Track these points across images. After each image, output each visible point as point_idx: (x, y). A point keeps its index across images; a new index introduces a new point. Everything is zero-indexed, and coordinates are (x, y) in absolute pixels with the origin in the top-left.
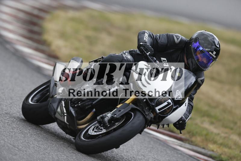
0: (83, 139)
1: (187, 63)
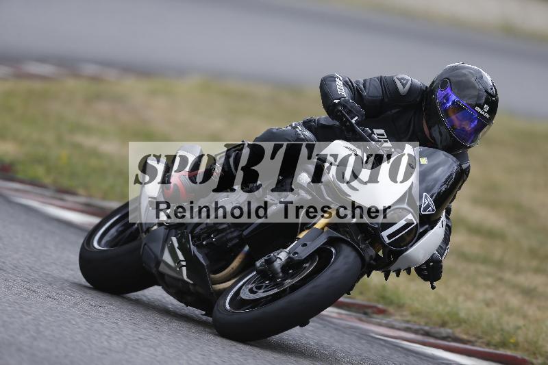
1: (431, 134)
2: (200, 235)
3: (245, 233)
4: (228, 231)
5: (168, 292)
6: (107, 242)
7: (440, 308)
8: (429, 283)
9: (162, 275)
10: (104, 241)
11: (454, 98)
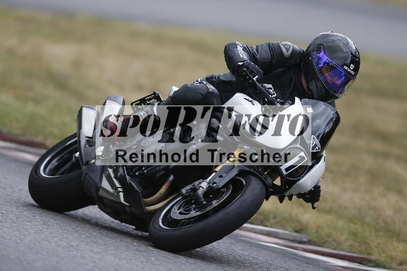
0: (163, 226)
1: (308, 87)
2: (133, 167)
3: (171, 166)
6: (50, 170)
8: (310, 204)
9: (101, 198)
10: (48, 170)
11: (325, 58)
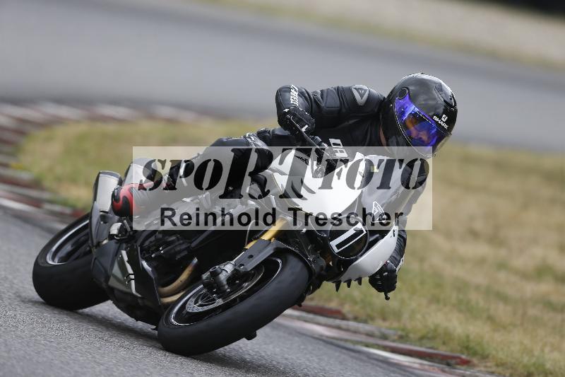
0: (175, 323)
1: (387, 145)
2: (149, 247)
3: (193, 245)
4: (177, 243)
5: (118, 307)
6: (61, 257)
7: (525, 359)
9: (112, 289)
11: (413, 108)
